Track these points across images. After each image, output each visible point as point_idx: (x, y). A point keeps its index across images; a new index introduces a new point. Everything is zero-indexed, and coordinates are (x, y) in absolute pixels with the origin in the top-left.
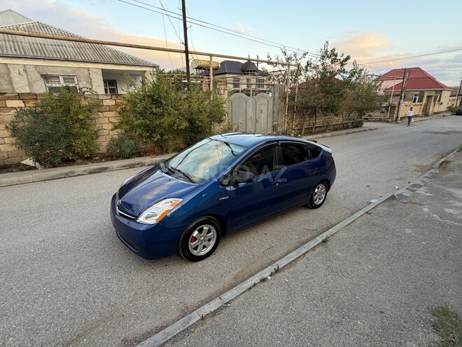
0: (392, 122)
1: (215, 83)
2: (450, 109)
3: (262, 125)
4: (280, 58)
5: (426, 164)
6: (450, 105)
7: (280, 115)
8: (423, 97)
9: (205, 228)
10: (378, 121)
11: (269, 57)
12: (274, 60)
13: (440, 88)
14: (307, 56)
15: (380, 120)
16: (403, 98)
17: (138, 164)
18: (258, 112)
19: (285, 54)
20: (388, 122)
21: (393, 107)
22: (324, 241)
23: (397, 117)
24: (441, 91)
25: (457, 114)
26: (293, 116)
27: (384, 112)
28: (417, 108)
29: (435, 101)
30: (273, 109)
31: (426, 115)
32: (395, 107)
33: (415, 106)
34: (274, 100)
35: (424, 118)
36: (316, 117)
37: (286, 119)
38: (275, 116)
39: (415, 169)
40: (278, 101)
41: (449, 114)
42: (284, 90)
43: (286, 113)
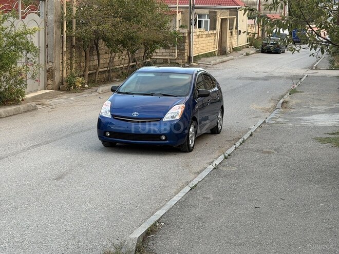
0: (183, 65)
2: (252, 42)
6: (250, 35)
7: (57, 52)
8: (215, 21)
13: (234, 6)
16: (193, 22)
20: (177, 64)
21: (182, 39)
25: (263, 51)
26: (71, 53)
27: (169, 48)
28: (211, 39)
29: (231, 28)
30: (46, 41)
31: (223, 52)
32: (184, 37)
33: (208, 36)
34: (46, 25)
35: (225, 58)
36: (98, 55)
37: (65, 58)
38: (50, 52)
39: (262, 111)
40: (53, 26)
41: (252, 51)
42: (59, 8)
43: (65, 49)
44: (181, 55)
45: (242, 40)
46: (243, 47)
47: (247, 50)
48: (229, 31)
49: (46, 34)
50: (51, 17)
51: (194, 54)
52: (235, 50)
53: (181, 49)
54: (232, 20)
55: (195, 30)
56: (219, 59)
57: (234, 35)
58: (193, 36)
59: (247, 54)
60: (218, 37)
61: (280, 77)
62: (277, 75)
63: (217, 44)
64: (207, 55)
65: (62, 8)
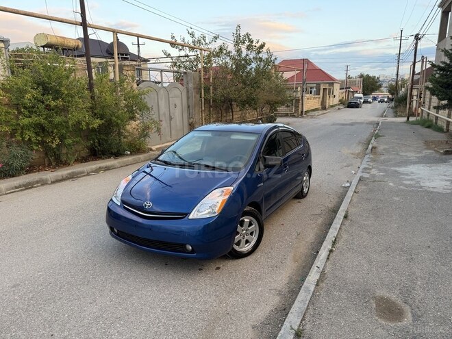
0: (298, 117)
1: (121, 68)
2: (342, 102)
3: (178, 123)
4: (186, 41)
5: (357, 152)
6: (341, 98)
7: (197, 111)
8: (320, 90)
9: (246, 220)
10: (285, 116)
11: (173, 38)
12: (179, 41)
13: (331, 81)
14: (218, 41)
15: (286, 115)
16: (305, 90)
17: (37, 182)
18: (172, 107)
19: (192, 35)
20: (294, 116)
21: (297, 101)
22: (346, 217)
23: (302, 112)
24: (333, 84)
25: (348, 107)
26: (210, 111)
27: (289, 106)
28: (317, 101)
29: (329, 94)
30: (188, 103)
31: (324, 108)
32: (299, 100)
33: (314, 98)
34: (188, 91)
35: (325, 112)
36: (232, 112)
37: (203, 115)
38: (191, 111)
39: (353, 156)
40: (193, 92)
41: (342, 107)
42: (198, 79)
43: (203, 109)
44: (297, 110)
45: (336, 101)
46: (336, 105)
47: (339, 107)
48: (328, 96)
49: (188, 98)
50: (191, 85)
51: (305, 110)
52: (332, 106)
53: (297, 107)
54: (330, 89)
55: (307, 96)
56: (321, 112)
57: (331, 98)
58: (305, 98)
59: (339, 109)
60: (321, 100)
61: (362, 123)
62: (359, 121)
63: (320, 103)
64: (313, 110)
65: (200, 79)
